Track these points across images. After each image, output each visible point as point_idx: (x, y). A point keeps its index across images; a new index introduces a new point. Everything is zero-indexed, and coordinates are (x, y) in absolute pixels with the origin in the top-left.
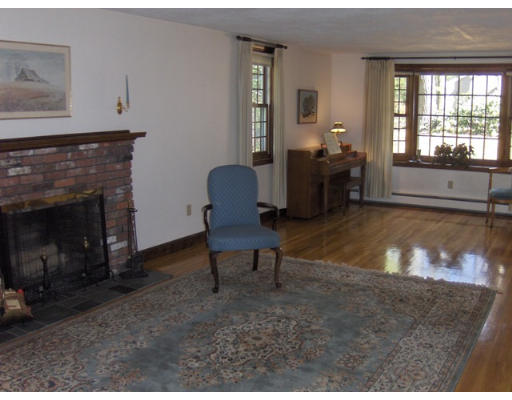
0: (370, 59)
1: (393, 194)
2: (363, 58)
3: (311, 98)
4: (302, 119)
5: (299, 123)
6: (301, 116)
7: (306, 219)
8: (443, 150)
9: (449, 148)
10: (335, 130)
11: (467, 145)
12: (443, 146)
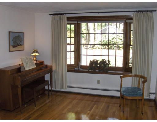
0: (54, 14)
1: (68, 87)
2: (50, 15)
3: (19, 36)
4: (12, 49)
5: (10, 51)
6: (11, 47)
7: (11, 111)
8: (94, 63)
9: (97, 61)
10: (34, 54)
11: (107, 60)
12: (94, 60)
